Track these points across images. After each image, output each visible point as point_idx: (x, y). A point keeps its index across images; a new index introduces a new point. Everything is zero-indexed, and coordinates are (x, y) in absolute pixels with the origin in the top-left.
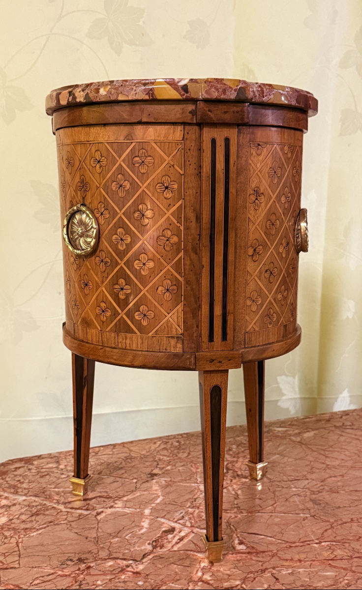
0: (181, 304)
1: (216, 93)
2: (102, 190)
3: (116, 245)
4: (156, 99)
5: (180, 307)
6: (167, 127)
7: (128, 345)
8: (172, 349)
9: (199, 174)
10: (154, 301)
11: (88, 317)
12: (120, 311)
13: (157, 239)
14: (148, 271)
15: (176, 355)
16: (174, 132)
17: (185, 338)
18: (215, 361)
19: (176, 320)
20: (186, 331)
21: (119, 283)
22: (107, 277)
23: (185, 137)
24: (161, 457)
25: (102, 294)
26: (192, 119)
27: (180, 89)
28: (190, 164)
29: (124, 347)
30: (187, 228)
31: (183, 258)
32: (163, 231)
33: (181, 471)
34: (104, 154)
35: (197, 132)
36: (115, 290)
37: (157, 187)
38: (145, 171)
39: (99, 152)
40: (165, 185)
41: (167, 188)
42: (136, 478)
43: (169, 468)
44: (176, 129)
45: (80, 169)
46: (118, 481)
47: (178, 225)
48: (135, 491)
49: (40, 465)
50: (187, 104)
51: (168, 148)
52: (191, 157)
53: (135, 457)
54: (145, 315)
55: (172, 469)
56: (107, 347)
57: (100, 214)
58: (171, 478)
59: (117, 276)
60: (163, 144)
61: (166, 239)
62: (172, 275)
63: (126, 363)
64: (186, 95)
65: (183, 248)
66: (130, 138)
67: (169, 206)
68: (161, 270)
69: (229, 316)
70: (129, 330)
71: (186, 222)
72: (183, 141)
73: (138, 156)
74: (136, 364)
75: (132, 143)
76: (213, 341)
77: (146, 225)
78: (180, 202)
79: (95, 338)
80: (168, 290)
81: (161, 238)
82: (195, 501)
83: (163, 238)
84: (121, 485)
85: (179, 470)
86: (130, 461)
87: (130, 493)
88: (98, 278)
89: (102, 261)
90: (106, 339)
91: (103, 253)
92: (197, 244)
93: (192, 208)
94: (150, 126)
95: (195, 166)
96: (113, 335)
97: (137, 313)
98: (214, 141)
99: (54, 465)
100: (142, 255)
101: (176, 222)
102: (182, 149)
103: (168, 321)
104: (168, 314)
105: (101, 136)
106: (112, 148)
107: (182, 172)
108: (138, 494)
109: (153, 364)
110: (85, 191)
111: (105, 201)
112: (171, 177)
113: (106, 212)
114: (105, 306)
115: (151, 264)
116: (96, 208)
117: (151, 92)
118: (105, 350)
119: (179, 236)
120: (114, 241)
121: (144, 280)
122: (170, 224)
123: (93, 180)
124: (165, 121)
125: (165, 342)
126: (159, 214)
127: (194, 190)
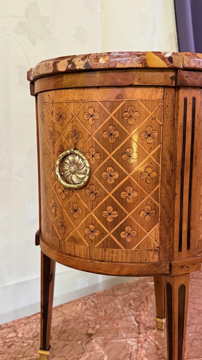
0: (158, 224)
1: (194, 63)
2: (94, 138)
3: (106, 180)
4: (148, 67)
5: (157, 226)
6: (151, 89)
7: (114, 258)
8: (151, 259)
9: (173, 125)
10: (136, 223)
11: (77, 236)
12: (107, 231)
13: (141, 175)
14: (133, 200)
15: (155, 264)
16: (156, 93)
17: (160, 250)
18: (185, 267)
19: (154, 237)
20: (161, 244)
21: (107, 209)
22: (97, 205)
23: (165, 97)
24: (88, 317)
25: (91, 218)
26: (172, 83)
27: (167, 59)
28: (167, 117)
29: (111, 260)
30: (164, 166)
31: (160, 188)
32: (146, 168)
33: (108, 328)
34: (97, 109)
35: (173, 93)
36: (103, 215)
37: (142, 135)
38: (132, 123)
39: (92, 109)
40: (148, 133)
41: (149, 135)
42: (80, 340)
43: (98, 327)
44: (158, 90)
45: (73, 121)
46: (67, 345)
47: (157, 163)
48: (84, 352)
49: (3, 335)
50: (169, 72)
51: (152, 105)
52: (168, 112)
53: (70, 319)
54: (129, 234)
55: (101, 328)
56: (95, 260)
57: (91, 156)
58: (104, 336)
59: (106, 204)
60: (147, 102)
61: (147, 174)
62: (151, 202)
63: (113, 273)
64: (171, 64)
65: (160, 181)
66: (121, 98)
67: (150, 149)
68: (143, 199)
69: (192, 231)
70: (116, 246)
71: (163, 161)
72: (163, 100)
73: (127, 111)
74: (123, 273)
75: (122, 101)
76: (181, 251)
77: (132, 164)
78: (159, 146)
79: (83, 252)
80: (148, 214)
81: (144, 174)
82: (131, 356)
83: (146, 174)
84: (71, 348)
85: (106, 327)
86: (68, 324)
87: (81, 355)
88: (88, 206)
89: (92, 192)
90: (93, 254)
91: (93, 186)
92: (170, 177)
93: (168, 150)
94: (137, 88)
95: (171, 119)
96: (100, 250)
97: (122, 233)
98: (186, 100)
99: (13, 335)
100: (128, 188)
101: (155, 161)
102: (162, 106)
103: (148, 237)
104: (148, 232)
105: (95, 95)
106: (104, 105)
107: (161, 124)
108: (88, 355)
109: (137, 273)
110: (77, 138)
111: (96, 146)
112: (153, 127)
113: (98, 155)
114: (94, 227)
115: (135, 194)
116: (88, 151)
117: (144, 61)
118: (95, 263)
119: (157, 172)
120: (103, 177)
121: (129, 207)
122: (151, 163)
123: (85, 130)
124: (151, 85)
125: (145, 254)
126: (143, 156)
127: (170, 137)
